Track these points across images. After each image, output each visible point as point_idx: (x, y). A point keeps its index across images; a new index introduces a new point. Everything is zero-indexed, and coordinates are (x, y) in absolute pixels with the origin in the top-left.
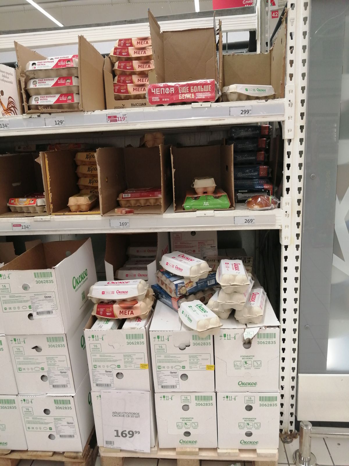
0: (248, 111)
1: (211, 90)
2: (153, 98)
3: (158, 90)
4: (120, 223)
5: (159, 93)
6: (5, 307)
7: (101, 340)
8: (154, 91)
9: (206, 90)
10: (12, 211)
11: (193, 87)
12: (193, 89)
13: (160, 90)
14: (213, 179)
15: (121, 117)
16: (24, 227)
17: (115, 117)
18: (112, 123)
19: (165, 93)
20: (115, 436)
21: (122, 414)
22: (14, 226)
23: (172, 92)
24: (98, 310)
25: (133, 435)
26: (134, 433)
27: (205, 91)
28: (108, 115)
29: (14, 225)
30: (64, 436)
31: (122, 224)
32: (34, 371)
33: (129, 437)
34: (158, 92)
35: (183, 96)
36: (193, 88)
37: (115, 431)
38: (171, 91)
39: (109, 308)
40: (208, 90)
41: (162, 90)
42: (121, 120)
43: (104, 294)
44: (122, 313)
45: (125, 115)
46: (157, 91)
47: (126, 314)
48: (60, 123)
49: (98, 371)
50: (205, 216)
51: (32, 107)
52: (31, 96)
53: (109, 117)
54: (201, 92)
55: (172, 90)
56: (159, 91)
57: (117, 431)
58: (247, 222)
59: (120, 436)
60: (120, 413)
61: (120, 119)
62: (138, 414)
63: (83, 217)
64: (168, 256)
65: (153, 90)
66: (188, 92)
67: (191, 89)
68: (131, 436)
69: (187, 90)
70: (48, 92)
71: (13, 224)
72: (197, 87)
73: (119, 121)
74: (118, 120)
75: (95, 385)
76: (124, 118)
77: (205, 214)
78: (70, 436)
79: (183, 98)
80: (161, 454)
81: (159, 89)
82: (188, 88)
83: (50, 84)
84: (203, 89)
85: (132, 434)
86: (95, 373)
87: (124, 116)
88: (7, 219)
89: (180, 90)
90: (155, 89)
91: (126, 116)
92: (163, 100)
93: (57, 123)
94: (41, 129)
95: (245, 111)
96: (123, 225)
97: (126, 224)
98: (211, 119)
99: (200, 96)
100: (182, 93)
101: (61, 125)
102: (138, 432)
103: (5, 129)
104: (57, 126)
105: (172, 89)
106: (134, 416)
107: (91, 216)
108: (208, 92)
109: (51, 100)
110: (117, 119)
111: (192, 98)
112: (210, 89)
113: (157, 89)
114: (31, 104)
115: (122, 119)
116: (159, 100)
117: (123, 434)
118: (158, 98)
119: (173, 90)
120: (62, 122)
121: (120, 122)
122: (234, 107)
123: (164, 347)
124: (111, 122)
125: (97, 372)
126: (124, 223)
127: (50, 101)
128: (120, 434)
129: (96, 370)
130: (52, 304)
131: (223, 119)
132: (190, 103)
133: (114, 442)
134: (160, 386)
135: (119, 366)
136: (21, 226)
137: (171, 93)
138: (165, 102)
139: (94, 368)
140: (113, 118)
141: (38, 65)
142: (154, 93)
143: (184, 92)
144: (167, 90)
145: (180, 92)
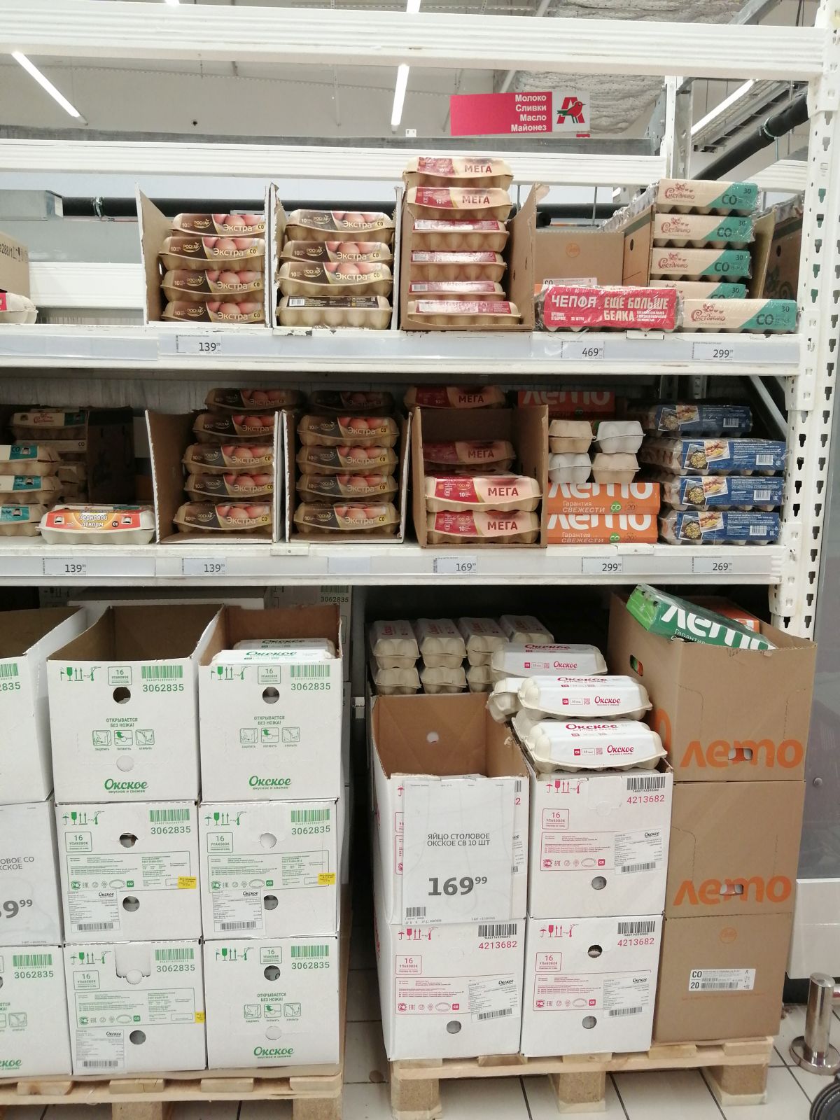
0: (727, 352)
1: (666, 308)
2: (553, 314)
3: (564, 299)
4: (458, 564)
5: (567, 306)
8: (557, 301)
9: (658, 308)
11: (633, 299)
12: (632, 303)
13: (568, 299)
19: (577, 305)
27: (655, 308)
31: (462, 567)
34: (564, 303)
35: (612, 315)
36: (633, 301)
38: (590, 302)
40: (661, 308)
41: (573, 300)
46: (562, 301)
50: (636, 555)
54: (647, 310)
55: (592, 302)
56: (567, 301)
58: (717, 568)
63: (380, 549)
65: (555, 299)
66: (623, 307)
67: (629, 303)
69: (622, 303)
72: (642, 300)
77: (636, 551)
79: (612, 319)
81: (567, 297)
82: (623, 301)
84: (652, 303)
89: (606, 302)
90: (558, 297)
92: (573, 319)
94: (309, 361)
95: (721, 352)
96: (464, 569)
97: (470, 566)
98: (663, 364)
99: (644, 317)
100: (610, 309)
105: (592, 300)
108: (662, 310)
111: (630, 320)
112: (666, 306)
113: (563, 297)
116: (563, 318)
118: (563, 314)
119: (594, 302)
122: (702, 343)
126: (466, 565)
131: (685, 364)
132: (623, 330)
137: (589, 306)
138: (576, 323)
142: (555, 303)
143: (614, 307)
144: (582, 302)
145: (608, 307)
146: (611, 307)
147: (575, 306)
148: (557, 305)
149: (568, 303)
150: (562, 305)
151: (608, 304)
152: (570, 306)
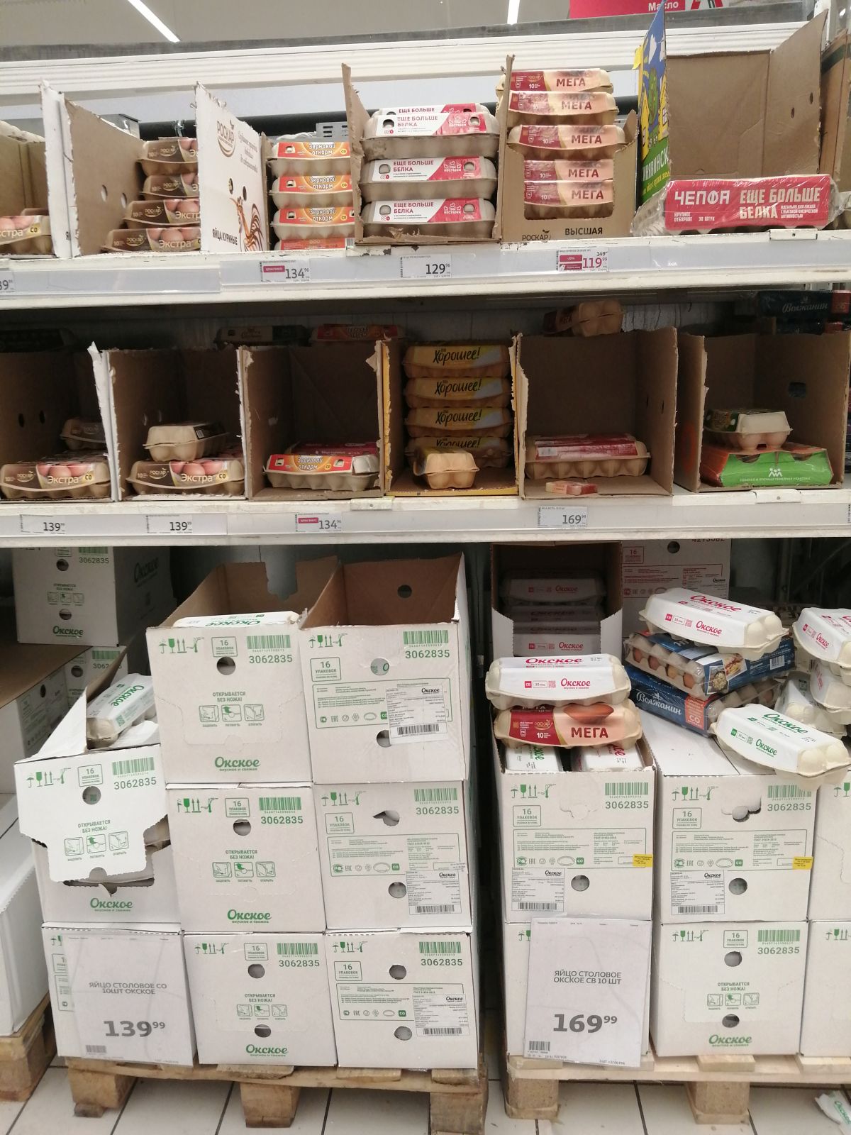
1: (818, 200)
2: (676, 214)
3: (690, 195)
4: (565, 516)
5: (693, 203)
6: (323, 716)
7: (541, 798)
8: (681, 198)
9: (807, 200)
10: (275, 485)
11: (776, 190)
12: (775, 196)
13: (695, 195)
14: (783, 413)
15: (592, 259)
16: (324, 524)
17: (579, 258)
18: (568, 272)
19: (707, 203)
20: (555, 1030)
21: (578, 976)
22: (300, 522)
23: (724, 200)
24: (515, 725)
25: (599, 1026)
26: (603, 1020)
27: (804, 200)
28: (560, 254)
29: (300, 519)
30: (437, 1031)
31: (570, 519)
32: (372, 872)
33: (590, 1031)
34: (689, 201)
35: (750, 212)
36: (776, 193)
37: (556, 1016)
38: (722, 197)
39: (544, 721)
40: (811, 200)
41: (701, 196)
42: (592, 267)
43: (530, 687)
44: (577, 734)
45: (604, 253)
46: (688, 198)
47: (590, 737)
48: (439, 271)
49: (527, 873)
50: (779, 503)
51: (371, 229)
52: (370, 203)
53: (563, 258)
54: (793, 203)
55: (725, 197)
56: (693, 198)
57: (561, 1017)
59: (566, 1030)
60: (574, 974)
61: (589, 264)
62: (618, 975)
63: (472, 501)
64: (666, 599)
65: (679, 195)
66: (763, 201)
67: (771, 196)
68: (594, 1027)
69: (762, 196)
70: (414, 193)
71: (298, 517)
72: (786, 192)
73: (586, 267)
74: (584, 265)
75: (516, 905)
76: (599, 261)
77: (779, 498)
78: (451, 1031)
79: (750, 217)
80: (664, 1071)
81: (693, 193)
82: (763, 193)
83: (423, 172)
84: (799, 195)
85: (596, 1023)
86: (521, 876)
87: (600, 257)
88: (284, 505)
89: (742, 197)
90: (683, 193)
91: (606, 255)
92: (701, 219)
93: (432, 270)
94: (388, 285)
96: (571, 521)
97: (579, 519)
98: (815, 269)
99: (790, 213)
100: (747, 205)
101: (440, 276)
102: (612, 1020)
103: (298, 282)
104: (431, 276)
105: (725, 195)
106: (608, 981)
107: (493, 500)
108: (813, 203)
109: (424, 214)
110: (583, 262)
111: (772, 217)
112: (818, 197)
113: (688, 193)
114: (370, 222)
115: (595, 264)
116: (690, 219)
117: (577, 1025)
118: (688, 214)
119: (727, 197)
120: (444, 269)
121: (587, 271)
123: (696, 814)
124: (566, 269)
125: (525, 876)
126: (574, 518)
127: (419, 216)
128: (566, 1025)
129: (521, 871)
130: (439, 707)
131: (843, 268)
132: (764, 229)
133: (549, 1043)
134: (676, 909)
135: (580, 861)
136: (317, 522)
137: (721, 202)
138: (705, 224)
139: (517, 866)
140: (572, 260)
141: (399, 125)
142: (679, 201)
143: (752, 202)
144: (713, 196)
145: (744, 202)
146: (748, 202)
147: (704, 203)
148: (682, 203)
149: (695, 201)
150: (687, 203)
151: (745, 199)
152: (697, 203)
